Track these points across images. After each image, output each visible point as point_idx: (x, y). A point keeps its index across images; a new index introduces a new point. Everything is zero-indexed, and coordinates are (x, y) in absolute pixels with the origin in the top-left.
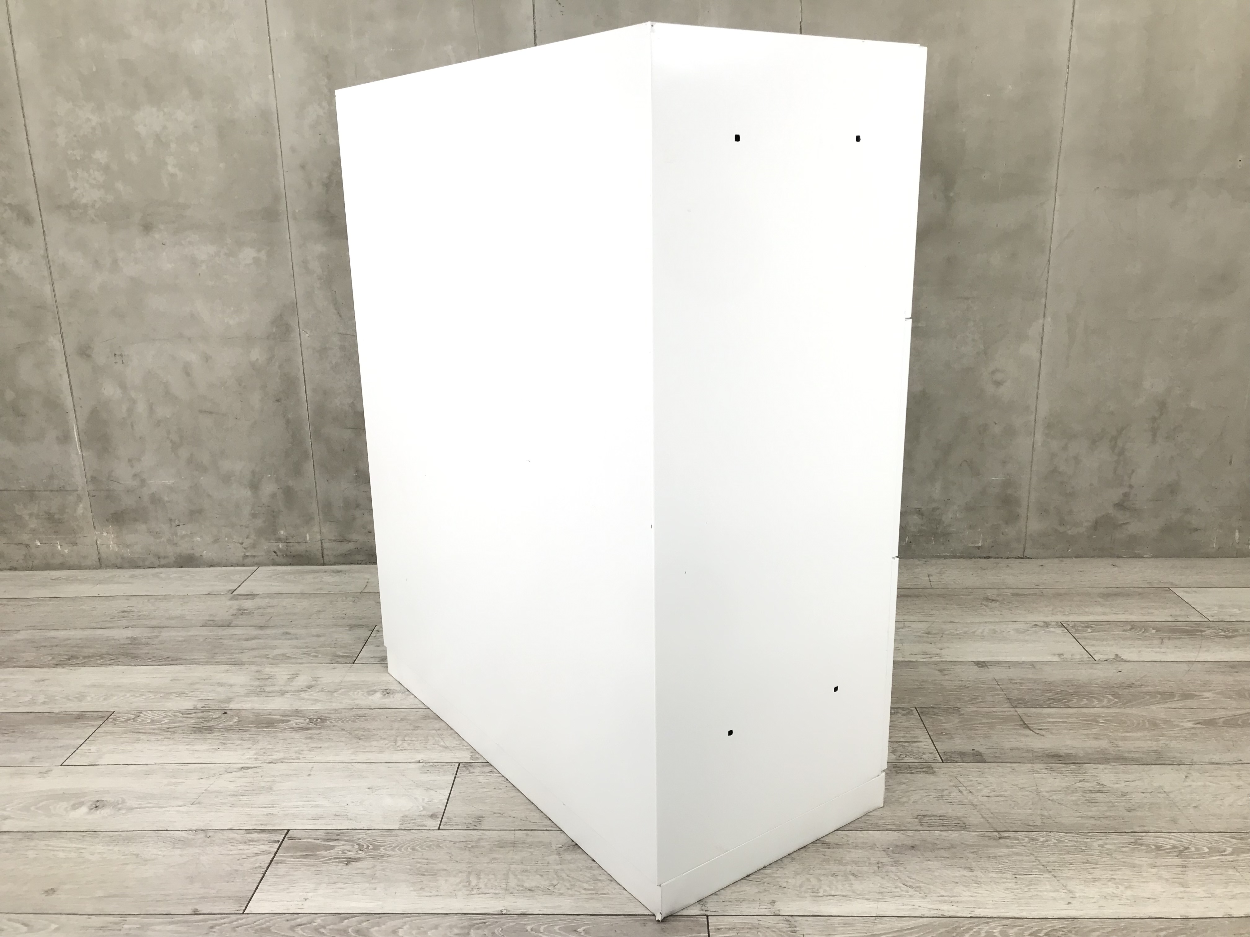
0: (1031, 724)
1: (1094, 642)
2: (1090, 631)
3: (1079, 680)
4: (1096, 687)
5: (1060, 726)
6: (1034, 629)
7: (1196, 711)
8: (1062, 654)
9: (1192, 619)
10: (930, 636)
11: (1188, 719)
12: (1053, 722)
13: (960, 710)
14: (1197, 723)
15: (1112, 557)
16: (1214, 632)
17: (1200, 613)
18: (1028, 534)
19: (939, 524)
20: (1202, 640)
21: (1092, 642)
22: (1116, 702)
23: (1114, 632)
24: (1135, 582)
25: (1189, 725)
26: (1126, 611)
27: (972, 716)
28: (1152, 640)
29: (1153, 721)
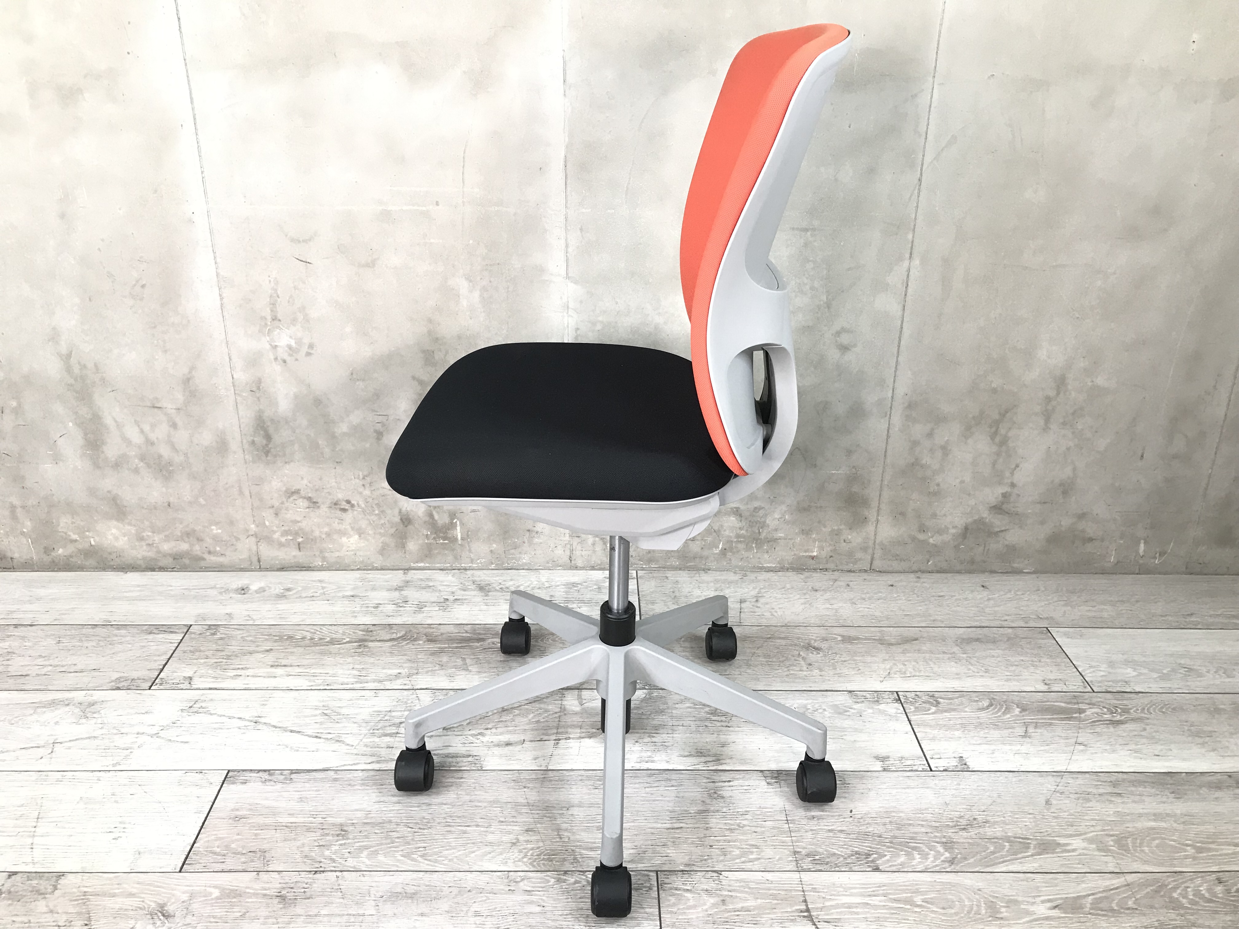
0: (818, 909)
1: (936, 732)
2: (933, 709)
3: (902, 812)
4: (922, 826)
5: (857, 913)
6: (857, 706)
7: (1056, 879)
8: (888, 757)
9: (1071, 688)
10: (714, 718)
11: (1042, 898)
12: (849, 906)
13: (721, 877)
14: (1055, 907)
15: (983, 572)
16: (1097, 713)
17: (1081, 674)
18: (877, 542)
19: (762, 528)
20: (1080, 728)
21: (933, 732)
22: (946, 858)
23: (966, 712)
24: (1006, 618)
25: (1042, 910)
26: (987, 671)
27: (734, 891)
28: (1013, 728)
29: (992, 902)
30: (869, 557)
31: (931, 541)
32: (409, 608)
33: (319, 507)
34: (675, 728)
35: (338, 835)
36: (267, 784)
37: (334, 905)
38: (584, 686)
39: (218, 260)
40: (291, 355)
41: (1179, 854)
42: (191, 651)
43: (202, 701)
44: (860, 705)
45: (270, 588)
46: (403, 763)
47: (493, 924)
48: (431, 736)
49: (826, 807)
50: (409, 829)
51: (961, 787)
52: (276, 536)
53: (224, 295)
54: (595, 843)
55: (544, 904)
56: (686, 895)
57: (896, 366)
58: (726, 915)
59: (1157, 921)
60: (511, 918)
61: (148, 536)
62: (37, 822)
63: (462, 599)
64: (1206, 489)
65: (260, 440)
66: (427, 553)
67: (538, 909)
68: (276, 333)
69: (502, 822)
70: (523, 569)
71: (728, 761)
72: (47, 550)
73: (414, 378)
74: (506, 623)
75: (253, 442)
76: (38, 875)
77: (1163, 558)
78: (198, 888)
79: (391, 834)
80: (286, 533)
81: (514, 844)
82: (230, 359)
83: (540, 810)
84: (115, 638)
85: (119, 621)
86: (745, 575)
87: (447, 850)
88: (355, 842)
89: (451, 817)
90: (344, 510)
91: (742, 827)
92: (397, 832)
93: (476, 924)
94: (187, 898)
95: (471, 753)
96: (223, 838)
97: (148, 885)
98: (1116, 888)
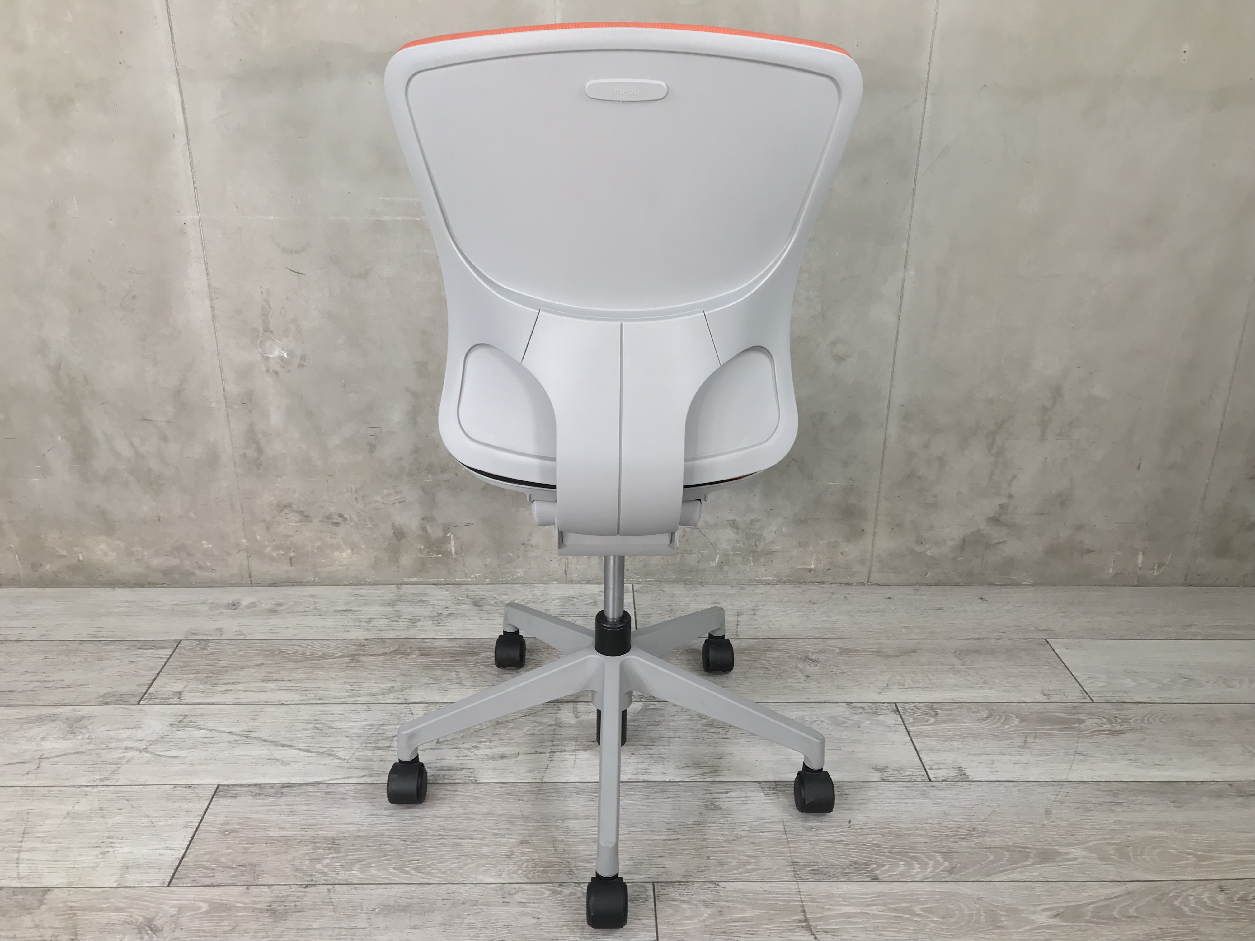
0: (816, 919)
1: (934, 743)
2: (932, 720)
3: (901, 822)
4: (921, 836)
5: (856, 923)
6: (855, 718)
7: (1057, 888)
8: (887, 768)
9: (1071, 699)
10: (712, 730)
11: (1043, 907)
12: (848, 916)
13: (718, 888)
14: (1056, 916)
15: (981, 584)
16: (1096, 723)
17: (1081, 686)
18: (875, 555)
19: (759, 540)
20: (1079, 738)
21: (932, 743)
22: (945, 867)
23: (965, 723)
24: (1005, 630)
25: (1043, 919)
26: (985, 682)
27: (732, 901)
28: (1013, 738)
29: (992, 911)
30: (867, 570)
31: (929, 553)
32: (402, 623)
33: (311, 521)
34: (672, 740)
35: (329, 849)
36: (258, 798)
37: (325, 919)
38: (579, 700)
39: (210, 271)
40: (283, 367)
41: (1180, 863)
42: (181, 667)
43: (192, 716)
44: (858, 716)
45: (261, 603)
46: (396, 775)
47: (488, 937)
48: (424, 750)
49: (824, 817)
50: (402, 842)
51: (960, 797)
52: (268, 550)
53: (216, 306)
54: (591, 855)
55: (540, 916)
56: (683, 906)
57: (892, 377)
58: (723, 926)
59: (1159, 929)
60: (506, 930)
61: (137, 551)
62: (23, 837)
63: (456, 613)
64: (1203, 499)
65: (251, 453)
66: (421, 567)
67: (533, 921)
68: (268, 344)
69: (497, 834)
70: (518, 584)
71: (725, 773)
72: (35, 567)
73: (407, 390)
74: (500, 636)
75: (244, 455)
76: (24, 889)
77: (1162, 570)
78: (187, 902)
79: (383, 847)
80: (277, 548)
81: (509, 856)
82: (222, 371)
83: (535, 822)
84: (103, 654)
85: (107, 637)
86: (742, 588)
87: (441, 862)
88: (347, 856)
89: (445, 829)
90: (336, 524)
91: (740, 838)
92: (390, 845)
93: (469, 936)
94: (175, 913)
95: (464, 766)
96: (212, 852)
97: (136, 899)
98: (1117, 897)
